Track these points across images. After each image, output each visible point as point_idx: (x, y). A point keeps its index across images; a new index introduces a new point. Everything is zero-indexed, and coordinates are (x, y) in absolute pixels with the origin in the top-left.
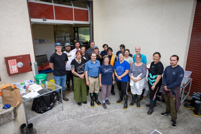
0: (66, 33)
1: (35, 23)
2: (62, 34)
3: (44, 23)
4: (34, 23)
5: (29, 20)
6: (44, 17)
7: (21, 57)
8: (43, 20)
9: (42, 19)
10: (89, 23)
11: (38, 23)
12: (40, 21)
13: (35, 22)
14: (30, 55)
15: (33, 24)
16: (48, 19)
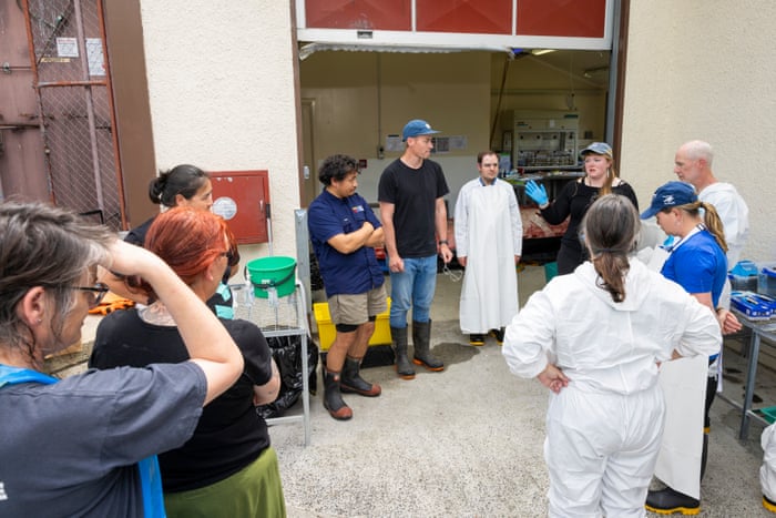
0: (567, 116)
1: (325, 49)
2: (547, 124)
3: (364, 46)
4: (320, 49)
5: (290, 34)
6: (365, 22)
7: (230, 179)
8: (360, 33)
9: (354, 28)
10: (607, 47)
11: (336, 49)
12: (345, 37)
13: (322, 45)
14: (266, 172)
15: (316, 52)
16: (378, 28)
